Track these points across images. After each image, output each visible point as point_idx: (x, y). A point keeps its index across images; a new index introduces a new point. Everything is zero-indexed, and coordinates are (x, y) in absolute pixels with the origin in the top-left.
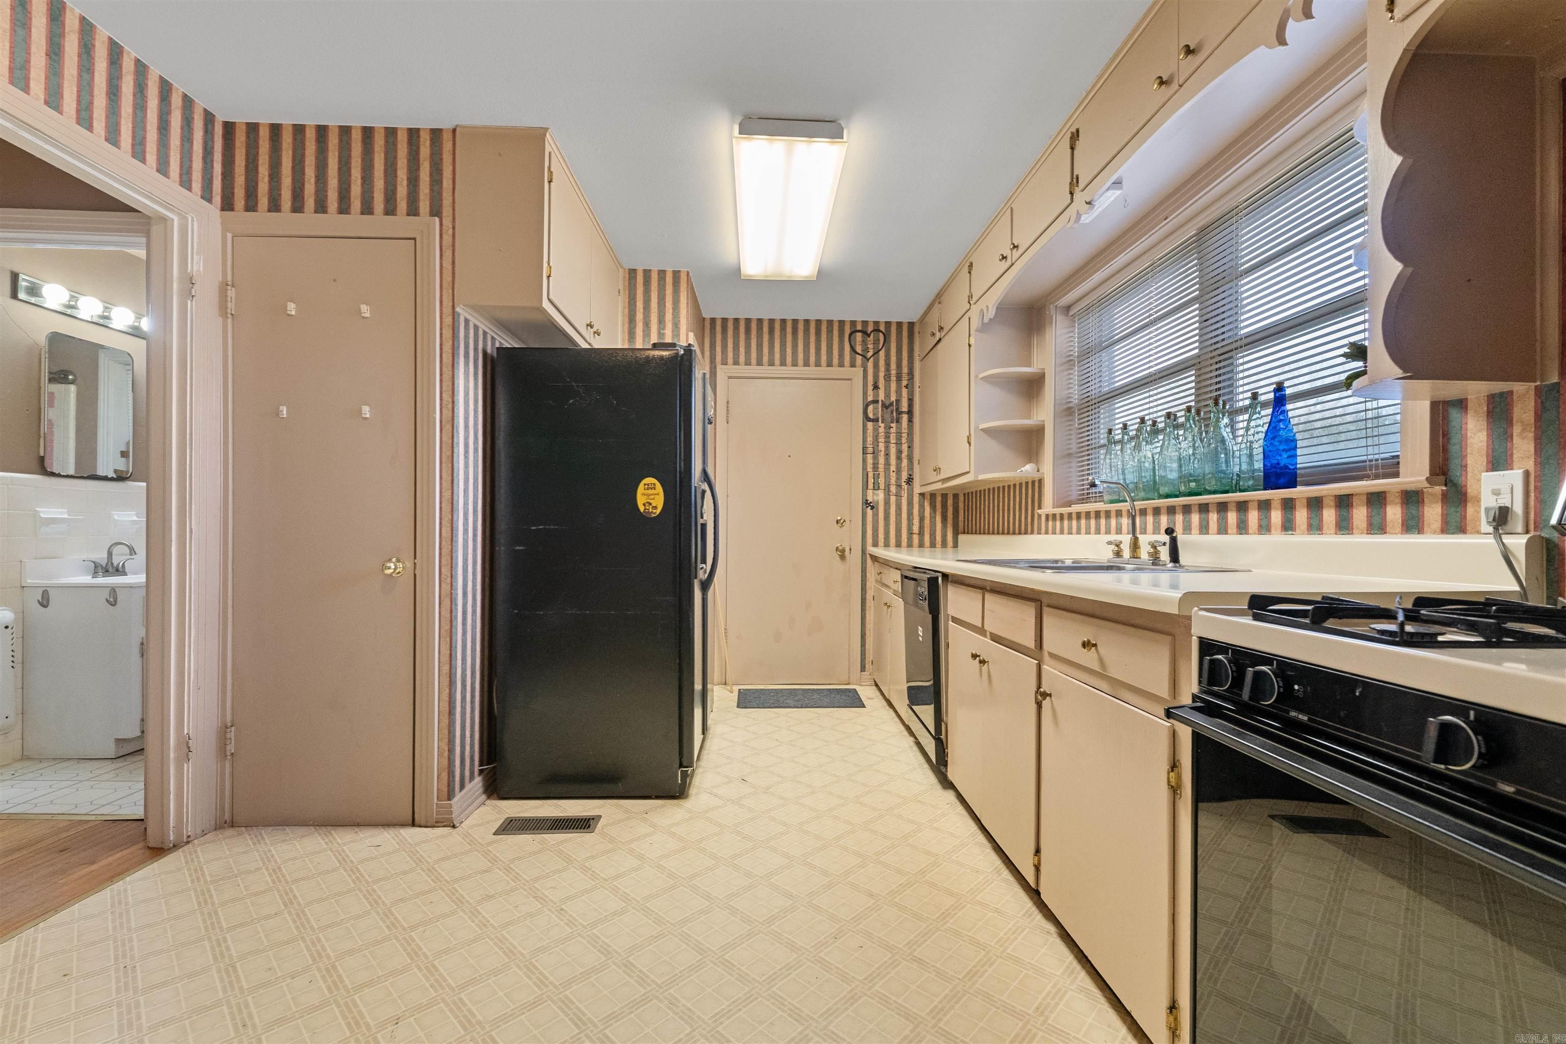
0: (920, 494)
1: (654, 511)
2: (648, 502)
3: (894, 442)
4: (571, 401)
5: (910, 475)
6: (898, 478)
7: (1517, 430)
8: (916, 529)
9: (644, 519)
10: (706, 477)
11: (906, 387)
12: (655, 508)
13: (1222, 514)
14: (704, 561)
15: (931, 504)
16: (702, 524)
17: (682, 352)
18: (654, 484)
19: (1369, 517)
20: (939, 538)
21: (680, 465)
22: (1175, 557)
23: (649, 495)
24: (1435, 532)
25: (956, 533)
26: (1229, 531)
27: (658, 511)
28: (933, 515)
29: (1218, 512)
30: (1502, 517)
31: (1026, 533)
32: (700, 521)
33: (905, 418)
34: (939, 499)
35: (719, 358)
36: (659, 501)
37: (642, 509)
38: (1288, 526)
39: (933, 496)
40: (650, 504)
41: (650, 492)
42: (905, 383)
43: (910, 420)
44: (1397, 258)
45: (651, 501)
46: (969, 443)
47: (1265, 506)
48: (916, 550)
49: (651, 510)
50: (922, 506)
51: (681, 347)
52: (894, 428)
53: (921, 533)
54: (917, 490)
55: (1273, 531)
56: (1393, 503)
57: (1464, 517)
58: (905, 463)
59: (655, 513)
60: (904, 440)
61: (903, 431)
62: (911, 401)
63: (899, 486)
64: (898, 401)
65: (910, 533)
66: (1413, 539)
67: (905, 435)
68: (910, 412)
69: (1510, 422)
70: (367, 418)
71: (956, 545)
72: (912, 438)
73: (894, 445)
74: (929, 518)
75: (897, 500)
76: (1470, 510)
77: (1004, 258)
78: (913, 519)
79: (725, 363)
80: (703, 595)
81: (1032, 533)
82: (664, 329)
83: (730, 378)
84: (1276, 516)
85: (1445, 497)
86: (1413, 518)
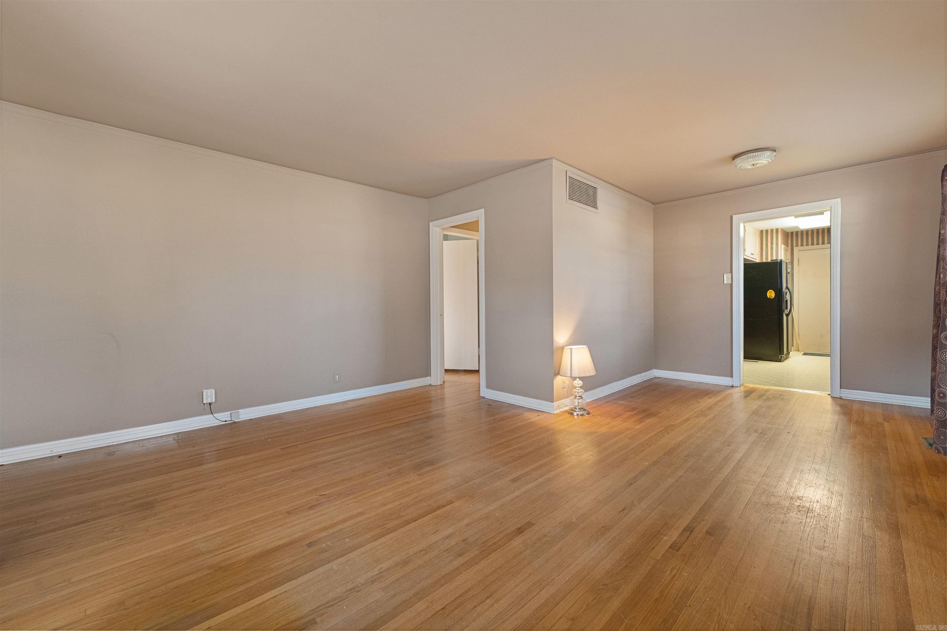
10: (787, 288)
14: (787, 308)
16: (786, 300)
17: (779, 261)
21: (779, 284)
23: (770, 294)
32: (785, 299)
35: (794, 244)
51: (779, 260)
79: (797, 246)
80: (787, 317)
82: (773, 245)
83: (799, 251)
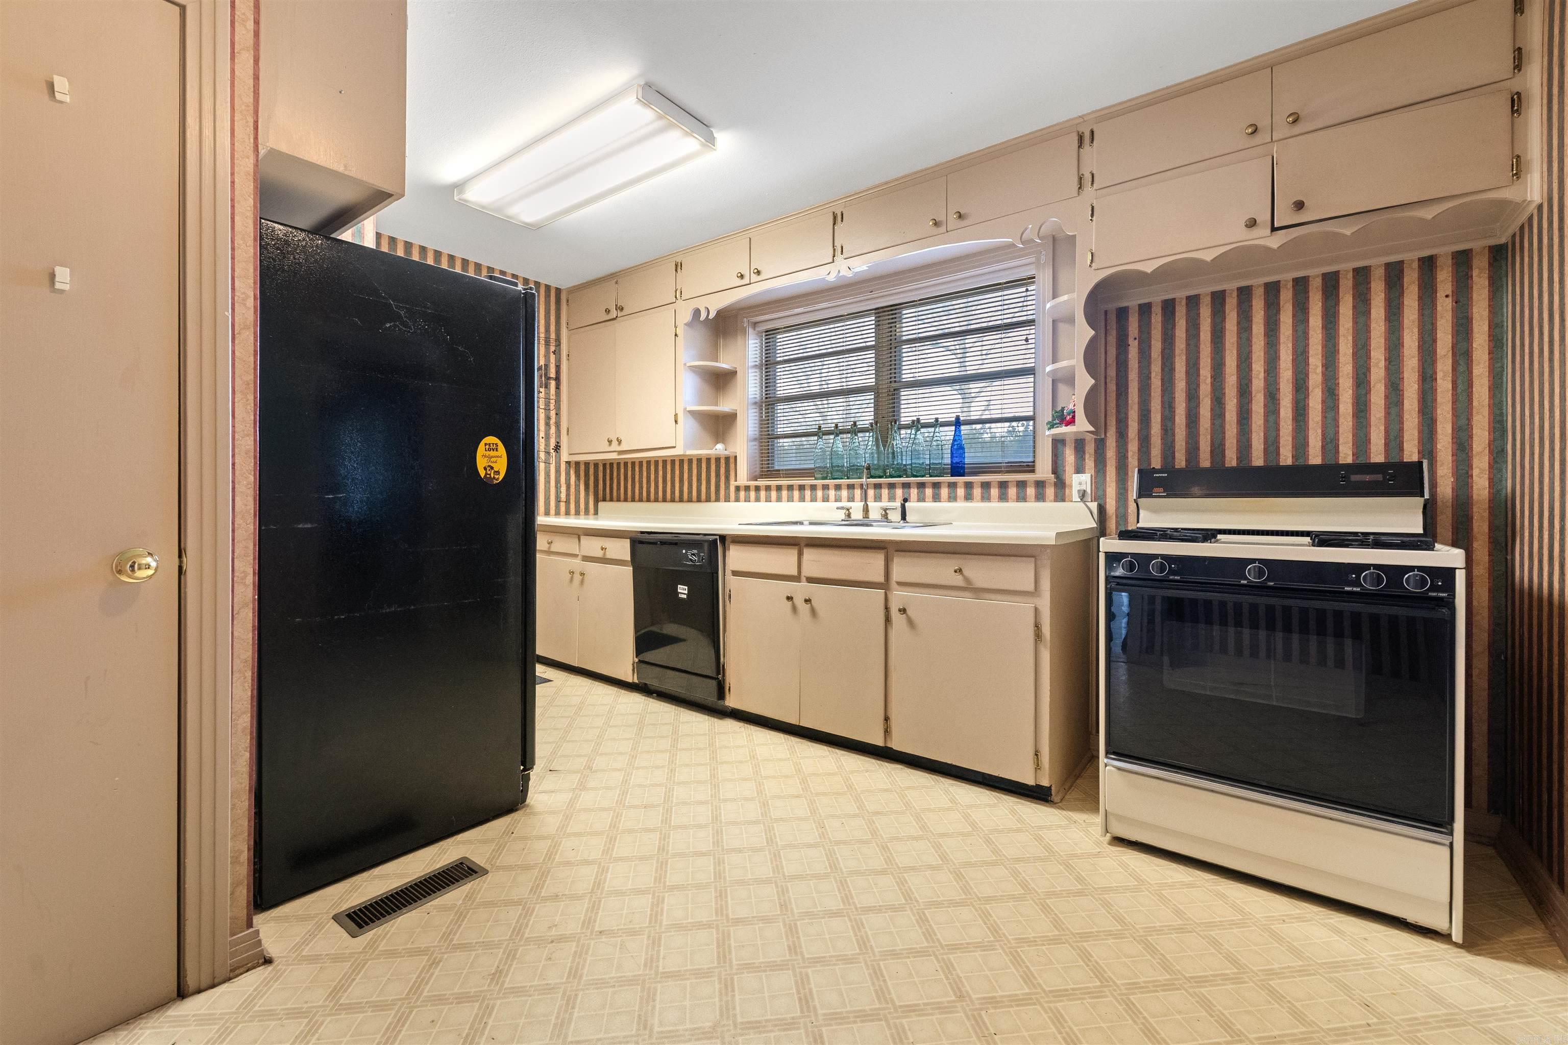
0: (566, 462)
1: (497, 477)
2: (489, 466)
3: (543, 407)
4: (388, 325)
5: (558, 443)
6: (547, 445)
7: (1087, 456)
8: (563, 496)
9: (484, 485)
11: (554, 353)
12: (498, 473)
13: (921, 490)
15: (575, 472)
18: (496, 445)
19: (1018, 494)
20: (582, 506)
22: (904, 517)
23: (490, 457)
24: (1051, 501)
25: (596, 501)
26: (927, 500)
27: (501, 477)
28: (577, 482)
29: (918, 488)
30: (1083, 495)
31: (708, 500)
33: (553, 384)
34: (582, 467)
36: (501, 465)
37: (482, 473)
38: (968, 497)
39: (577, 464)
40: (492, 468)
41: (492, 453)
42: (552, 349)
43: (558, 387)
44: (1092, 377)
45: (492, 465)
46: (676, 422)
47: (953, 486)
48: (591, 516)
49: (492, 476)
50: (568, 474)
52: (543, 393)
53: (568, 502)
54: (565, 457)
55: (958, 500)
56: (1030, 486)
57: (1064, 494)
58: (553, 430)
59: (497, 480)
60: (552, 406)
61: (552, 397)
62: (558, 368)
63: (548, 453)
64: (547, 366)
65: (558, 501)
66: (1040, 504)
67: (553, 402)
68: (558, 379)
69: (1084, 452)
70: (62, 291)
71: (596, 513)
72: (560, 405)
73: (543, 411)
74: (574, 487)
75: (545, 467)
76: (1067, 491)
77: (742, 277)
78: (561, 487)
81: (717, 500)
84: (961, 492)
85: (1055, 484)
86: (1040, 494)
